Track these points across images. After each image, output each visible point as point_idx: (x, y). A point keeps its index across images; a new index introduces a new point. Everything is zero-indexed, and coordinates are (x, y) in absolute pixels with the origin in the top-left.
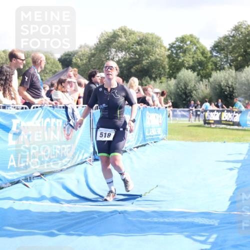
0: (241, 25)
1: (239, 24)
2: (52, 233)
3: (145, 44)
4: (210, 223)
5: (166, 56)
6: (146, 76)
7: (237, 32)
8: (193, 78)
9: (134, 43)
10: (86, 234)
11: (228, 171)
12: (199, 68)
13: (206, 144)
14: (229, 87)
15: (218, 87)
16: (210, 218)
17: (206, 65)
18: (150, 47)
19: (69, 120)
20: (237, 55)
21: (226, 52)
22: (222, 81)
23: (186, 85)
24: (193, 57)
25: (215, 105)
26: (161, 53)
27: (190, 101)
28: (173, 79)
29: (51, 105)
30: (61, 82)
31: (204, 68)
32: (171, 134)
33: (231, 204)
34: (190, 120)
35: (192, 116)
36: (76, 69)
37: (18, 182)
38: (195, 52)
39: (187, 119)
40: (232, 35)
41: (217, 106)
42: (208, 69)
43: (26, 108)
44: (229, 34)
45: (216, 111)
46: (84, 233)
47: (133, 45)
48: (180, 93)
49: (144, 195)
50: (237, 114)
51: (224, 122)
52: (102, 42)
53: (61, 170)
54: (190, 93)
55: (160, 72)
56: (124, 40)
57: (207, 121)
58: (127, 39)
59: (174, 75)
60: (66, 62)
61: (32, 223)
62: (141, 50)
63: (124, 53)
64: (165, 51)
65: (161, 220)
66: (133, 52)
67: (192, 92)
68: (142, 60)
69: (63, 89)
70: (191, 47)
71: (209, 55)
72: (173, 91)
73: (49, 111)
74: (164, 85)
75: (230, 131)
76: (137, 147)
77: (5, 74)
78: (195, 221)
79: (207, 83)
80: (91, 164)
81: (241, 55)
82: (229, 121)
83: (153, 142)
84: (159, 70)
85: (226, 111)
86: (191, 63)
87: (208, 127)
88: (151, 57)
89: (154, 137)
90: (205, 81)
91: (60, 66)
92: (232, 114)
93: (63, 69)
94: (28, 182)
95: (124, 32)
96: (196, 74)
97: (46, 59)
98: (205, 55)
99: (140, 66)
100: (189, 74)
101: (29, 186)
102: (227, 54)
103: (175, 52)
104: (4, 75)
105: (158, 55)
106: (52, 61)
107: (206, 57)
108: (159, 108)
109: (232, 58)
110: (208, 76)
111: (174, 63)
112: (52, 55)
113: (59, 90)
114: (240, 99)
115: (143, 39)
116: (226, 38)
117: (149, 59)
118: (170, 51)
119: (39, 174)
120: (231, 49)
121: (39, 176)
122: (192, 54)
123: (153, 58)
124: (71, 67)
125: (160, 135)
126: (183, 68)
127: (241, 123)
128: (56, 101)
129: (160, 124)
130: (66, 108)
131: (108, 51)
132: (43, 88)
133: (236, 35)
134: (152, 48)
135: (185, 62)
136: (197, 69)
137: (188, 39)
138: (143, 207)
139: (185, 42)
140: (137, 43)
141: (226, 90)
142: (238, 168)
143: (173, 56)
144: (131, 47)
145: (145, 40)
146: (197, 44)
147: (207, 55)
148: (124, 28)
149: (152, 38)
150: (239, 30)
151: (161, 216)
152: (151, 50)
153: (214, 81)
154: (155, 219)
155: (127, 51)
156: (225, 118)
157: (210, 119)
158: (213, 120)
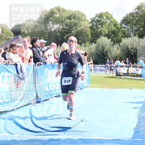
0: (142, 5)
1: (141, 4)
3: (74, 18)
5: (89, 28)
7: (139, 10)
8: (108, 42)
9: (66, 18)
11: (133, 109)
12: (113, 36)
13: (117, 90)
14: (134, 50)
15: (126, 49)
17: (117, 34)
19: (18, 74)
20: (139, 26)
21: (131, 24)
22: (129, 45)
23: (103, 48)
24: (108, 28)
25: (124, 62)
26: (85, 25)
27: (106, 60)
28: (93, 44)
29: (5, 63)
30: (12, 46)
31: (116, 36)
32: (93, 83)
33: (135, 133)
34: (107, 73)
36: (29, 37)
38: (110, 25)
40: (135, 12)
41: (126, 63)
42: (119, 36)
44: (133, 11)
45: (124, 67)
47: (65, 19)
48: (99, 54)
49: (73, 127)
50: (140, 69)
51: (131, 74)
52: (43, 17)
53: (13, 110)
54: (105, 53)
55: (84, 39)
56: (58, 15)
57: (118, 74)
58: (60, 15)
59: (95, 41)
60: (17, 32)
62: (70, 23)
63: (58, 25)
64: (88, 23)
66: (65, 24)
67: (107, 53)
68: (72, 30)
69: (14, 52)
70: (107, 21)
71: (120, 26)
72: (94, 52)
73: (4, 67)
74: (87, 48)
75: (135, 81)
79: (118, 47)
80: (34, 105)
81: (142, 27)
82: (134, 74)
83: (79, 89)
84: (84, 37)
85: (131, 67)
86: (107, 32)
87: (119, 78)
88: (78, 28)
90: (117, 45)
91: (12, 34)
92: (136, 68)
93: (14, 37)
96: (110, 40)
98: (117, 27)
100: (106, 40)
102: (132, 26)
103: (95, 24)
105: (83, 26)
106: (7, 31)
107: (117, 28)
109: (136, 29)
110: (119, 41)
112: (6, 26)
113: (11, 52)
114: (142, 58)
115: (72, 15)
116: (131, 14)
118: (92, 24)
120: (135, 23)
122: (108, 25)
123: (79, 29)
124: (20, 35)
125: (84, 84)
126: (102, 36)
127: (142, 75)
128: (9, 60)
130: (16, 65)
131: (47, 23)
133: (139, 12)
134: (78, 22)
135: (102, 31)
136: (111, 36)
137: (104, 15)
138: (72, 136)
139: (102, 17)
140: (68, 18)
141: (132, 51)
142: (140, 107)
143: (94, 27)
144: (64, 20)
145: (74, 16)
146: (111, 19)
147: (118, 27)
148: (59, 7)
149: (79, 14)
150: (141, 9)
151: (85, 142)
152: (78, 23)
153: (123, 45)
154: (80, 144)
155: (60, 24)
156: (131, 71)
157: (120, 72)
158: (122, 73)
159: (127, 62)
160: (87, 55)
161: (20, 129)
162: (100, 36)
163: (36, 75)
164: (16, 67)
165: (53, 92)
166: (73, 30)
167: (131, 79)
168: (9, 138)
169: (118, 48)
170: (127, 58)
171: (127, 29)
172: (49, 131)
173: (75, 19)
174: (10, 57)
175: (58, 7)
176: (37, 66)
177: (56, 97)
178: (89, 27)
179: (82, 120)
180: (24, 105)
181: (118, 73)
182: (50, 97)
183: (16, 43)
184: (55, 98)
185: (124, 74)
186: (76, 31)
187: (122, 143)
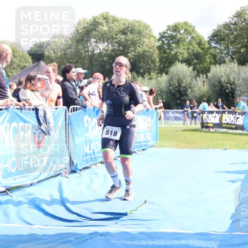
0: (243, 11)
1: (242, 9)
3: (131, 33)
5: (155, 48)
7: (239, 19)
8: (189, 72)
9: (118, 32)
11: (230, 183)
12: (195, 61)
13: (203, 152)
14: (231, 84)
15: (217, 84)
16: (208, 240)
17: (203, 58)
18: (137, 37)
19: (40, 125)
20: (239, 46)
21: (226, 43)
22: (222, 77)
23: (180, 82)
24: (188, 49)
26: (150, 44)
27: (185, 101)
28: (164, 74)
29: (19, 107)
30: (30, 79)
31: (201, 61)
32: (162, 140)
34: (186, 122)
35: (187, 119)
36: (55, 64)
38: (190, 43)
39: (182, 122)
40: (233, 22)
41: (217, 107)
42: (206, 62)
44: (229, 21)
45: (215, 113)
47: (116, 35)
48: (173, 91)
49: (131, 213)
50: (240, 116)
51: (225, 126)
52: (80, 31)
53: (31, 185)
54: (184, 91)
55: (148, 66)
56: (105, 28)
57: (205, 125)
58: (108, 28)
59: (166, 70)
60: (37, 56)
62: (126, 40)
63: (106, 44)
64: (155, 41)
66: (116, 42)
67: (187, 90)
68: (128, 53)
69: (33, 88)
70: (186, 36)
71: (207, 46)
72: (165, 89)
73: (17, 114)
74: (153, 81)
75: (233, 136)
78: (191, 244)
79: (205, 79)
80: (66, 177)
81: (245, 46)
82: (231, 124)
83: (141, 149)
84: (148, 64)
85: (227, 112)
86: (186, 55)
87: (206, 132)
88: (138, 48)
89: (142, 144)
90: (202, 77)
91: (30, 60)
92: (234, 116)
93: (33, 63)
95: (106, 18)
96: (191, 68)
97: (13, 51)
98: (202, 47)
100: (184, 69)
102: (228, 45)
103: (166, 42)
105: (147, 46)
106: (21, 54)
107: (203, 49)
108: (148, 109)
109: (234, 50)
110: (206, 71)
111: (165, 55)
113: (28, 88)
114: (244, 98)
115: (129, 27)
116: (226, 26)
117: (136, 50)
118: (160, 42)
119: (4, 189)
120: (232, 39)
121: (4, 192)
122: (187, 44)
123: (140, 50)
124: (43, 61)
125: (149, 141)
126: (177, 62)
127: (245, 126)
128: (24, 102)
129: (149, 128)
130: (36, 110)
131: (88, 41)
132: (8, 87)
133: (238, 22)
134: (139, 38)
135: (179, 54)
136: (193, 63)
137: (181, 27)
138: (128, 228)
139: (178, 30)
140: (122, 32)
141: (227, 87)
142: (241, 180)
143: (164, 47)
144: (115, 36)
145: (131, 29)
146: (192, 33)
147: (204, 47)
149: (140, 26)
150: (242, 17)
151: (150, 238)
152: (138, 41)
153: (213, 76)
154: (143, 241)
155: (109, 41)
156: (226, 120)
157: (209, 122)
158: (212, 123)
159: (220, 104)
160: (153, 93)
161: (44, 216)
162: (175, 61)
163: (70, 127)
164: (37, 114)
165: (98, 155)
166: (130, 53)
167: (227, 133)
168: (25, 230)
169: (204, 82)
170: (220, 98)
171: (218, 51)
172: (91, 219)
174: (27, 97)
175: (105, 14)
176: (71, 112)
177: (102, 163)
178: (157, 47)
179: (145, 202)
180: (49, 176)
181: (205, 123)
183: (36, 74)
184: (100, 164)
185: (214, 124)
186: (134, 53)
187: (212, 240)
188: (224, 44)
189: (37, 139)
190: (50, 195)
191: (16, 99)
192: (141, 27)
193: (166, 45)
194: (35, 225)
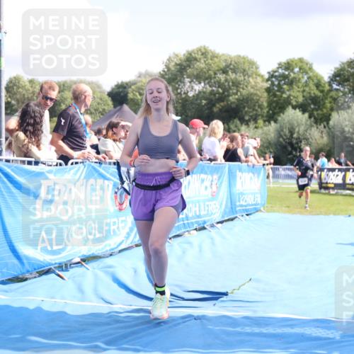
2: (97, 347)
3: (234, 71)
4: (328, 336)
5: (263, 90)
6: (235, 118)
8: (304, 120)
9: (218, 70)
10: (146, 349)
12: (312, 106)
13: (322, 219)
15: (339, 135)
16: (328, 328)
17: (322, 103)
18: (240, 77)
19: (123, 182)
21: (351, 84)
22: (346, 126)
23: (292, 133)
24: (304, 91)
25: (335, 160)
26: (257, 86)
28: (272, 123)
29: (97, 161)
31: (319, 107)
32: (272, 204)
37: (48, 272)
38: (306, 84)
42: (325, 108)
43: (61, 165)
45: (337, 170)
46: (144, 347)
47: (215, 74)
48: (284, 143)
49: (232, 293)
51: (350, 186)
52: (173, 69)
53: (111, 255)
54: (297, 143)
55: (255, 112)
56: (203, 66)
57: (324, 185)
58: (206, 64)
59: (276, 116)
60: (120, 96)
61: (69, 332)
62: (226, 80)
63: (203, 84)
64: (263, 81)
65: (257, 330)
67: (301, 142)
68: (229, 96)
69: (115, 137)
70: (301, 76)
71: (327, 87)
72: (274, 141)
73: (93, 167)
74: (260, 131)
76: (221, 222)
77: (33, 115)
78: (306, 332)
83: (244, 214)
84: (254, 110)
85: (351, 170)
86: (301, 99)
87: (325, 194)
88: (241, 90)
89: (248, 208)
91: (110, 103)
93: (115, 107)
94: (63, 270)
95: (205, 53)
96: (307, 115)
98: (321, 88)
99: (225, 103)
100: (298, 116)
101: (65, 277)
103: (276, 83)
104: (31, 117)
105: (252, 88)
106: (99, 96)
107: (322, 92)
108: (254, 166)
110: (327, 118)
111: (275, 99)
112: (99, 87)
115: (231, 64)
116: (351, 63)
117: (239, 94)
118: (270, 82)
119: (78, 260)
121: (79, 263)
122: (302, 86)
123: (244, 92)
124: (127, 104)
126: (290, 107)
128: (104, 155)
130: (118, 164)
135: (292, 98)
137: (296, 64)
138: (230, 311)
139: (291, 68)
140: (221, 70)
143: (274, 89)
144: (213, 76)
145: (234, 66)
146: (309, 72)
147: (324, 89)
148: (205, 49)
149: (244, 63)
151: (256, 324)
152: (242, 81)
153: (335, 125)
154: (247, 328)
155: (207, 82)
156: (350, 180)
157: (329, 182)
158: (333, 183)
159: (342, 160)
162: (287, 106)
164: (119, 169)
165: (192, 221)
166: (231, 96)
167: (350, 195)
168: (104, 309)
169: (322, 132)
170: (343, 152)
171: (341, 94)
172: (183, 299)
173: (236, 74)
175: (203, 49)
178: (265, 89)
179: (250, 279)
180: (133, 244)
181: (324, 183)
182: (185, 230)
183: (119, 121)
184: (195, 231)
186: (237, 97)
187: (334, 328)
188: (348, 85)
189: (119, 200)
190: (134, 268)
191: (95, 151)
192: (246, 64)
193: (277, 86)
194: (116, 304)
